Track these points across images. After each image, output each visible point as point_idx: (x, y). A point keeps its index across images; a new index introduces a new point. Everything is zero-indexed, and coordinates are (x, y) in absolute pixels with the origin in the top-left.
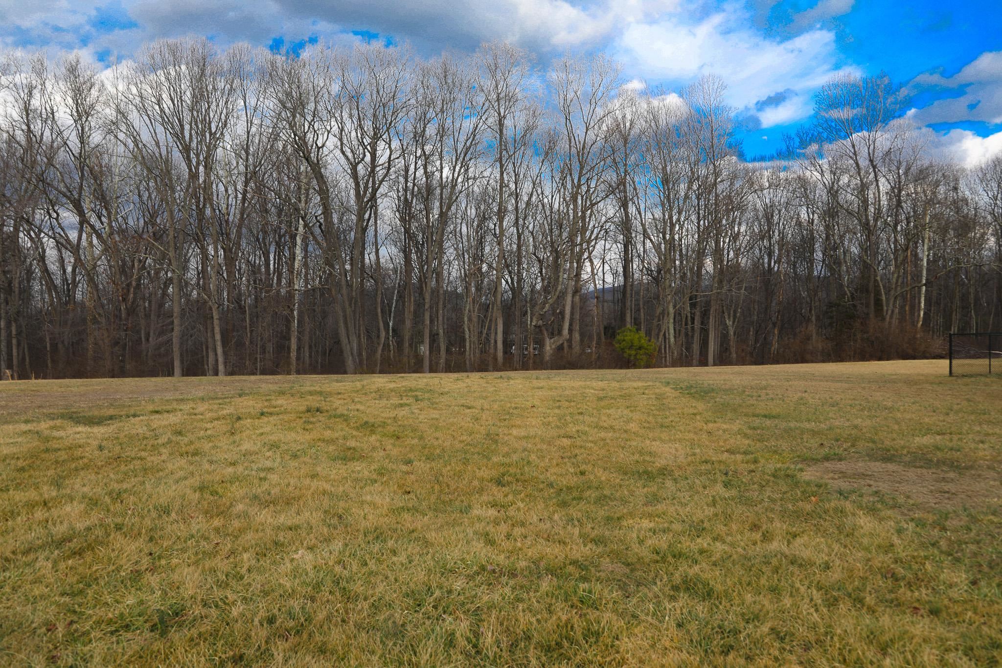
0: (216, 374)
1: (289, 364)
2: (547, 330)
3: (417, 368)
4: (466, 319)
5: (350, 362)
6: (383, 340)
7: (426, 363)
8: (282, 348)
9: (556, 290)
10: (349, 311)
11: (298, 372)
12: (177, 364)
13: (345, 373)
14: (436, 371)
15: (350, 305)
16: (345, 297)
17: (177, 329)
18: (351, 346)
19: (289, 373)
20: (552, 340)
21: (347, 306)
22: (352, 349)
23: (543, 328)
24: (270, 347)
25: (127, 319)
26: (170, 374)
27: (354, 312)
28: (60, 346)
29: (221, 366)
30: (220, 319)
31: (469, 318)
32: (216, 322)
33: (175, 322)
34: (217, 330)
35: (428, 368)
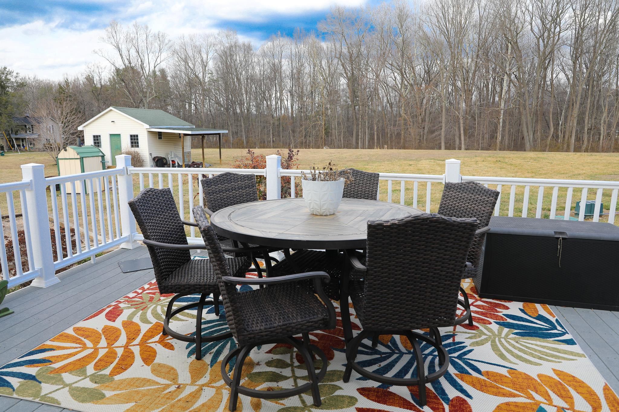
0: (460, 149)
1: (496, 145)
3: (567, 149)
5: (528, 145)
6: (552, 133)
8: (493, 137)
10: (529, 119)
11: (500, 150)
12: (443, 144)
13: (525, 150)
15: (530, 116)
16: (528, 112)
17: (443, 129)
18: (529, 137)
19: (495, 150)
21: (528, 116)
22: (529, 139)
24: (487, 136)
25: (421, 123)
26: (440, 148)
27: (532, 119)
28: (393, 135)
29: (463, 146)
30: (464, 123)
31: (605, 122)
32: (462, 125)
33: (443, 125)
34: (462, 129)
35: (573, 149)
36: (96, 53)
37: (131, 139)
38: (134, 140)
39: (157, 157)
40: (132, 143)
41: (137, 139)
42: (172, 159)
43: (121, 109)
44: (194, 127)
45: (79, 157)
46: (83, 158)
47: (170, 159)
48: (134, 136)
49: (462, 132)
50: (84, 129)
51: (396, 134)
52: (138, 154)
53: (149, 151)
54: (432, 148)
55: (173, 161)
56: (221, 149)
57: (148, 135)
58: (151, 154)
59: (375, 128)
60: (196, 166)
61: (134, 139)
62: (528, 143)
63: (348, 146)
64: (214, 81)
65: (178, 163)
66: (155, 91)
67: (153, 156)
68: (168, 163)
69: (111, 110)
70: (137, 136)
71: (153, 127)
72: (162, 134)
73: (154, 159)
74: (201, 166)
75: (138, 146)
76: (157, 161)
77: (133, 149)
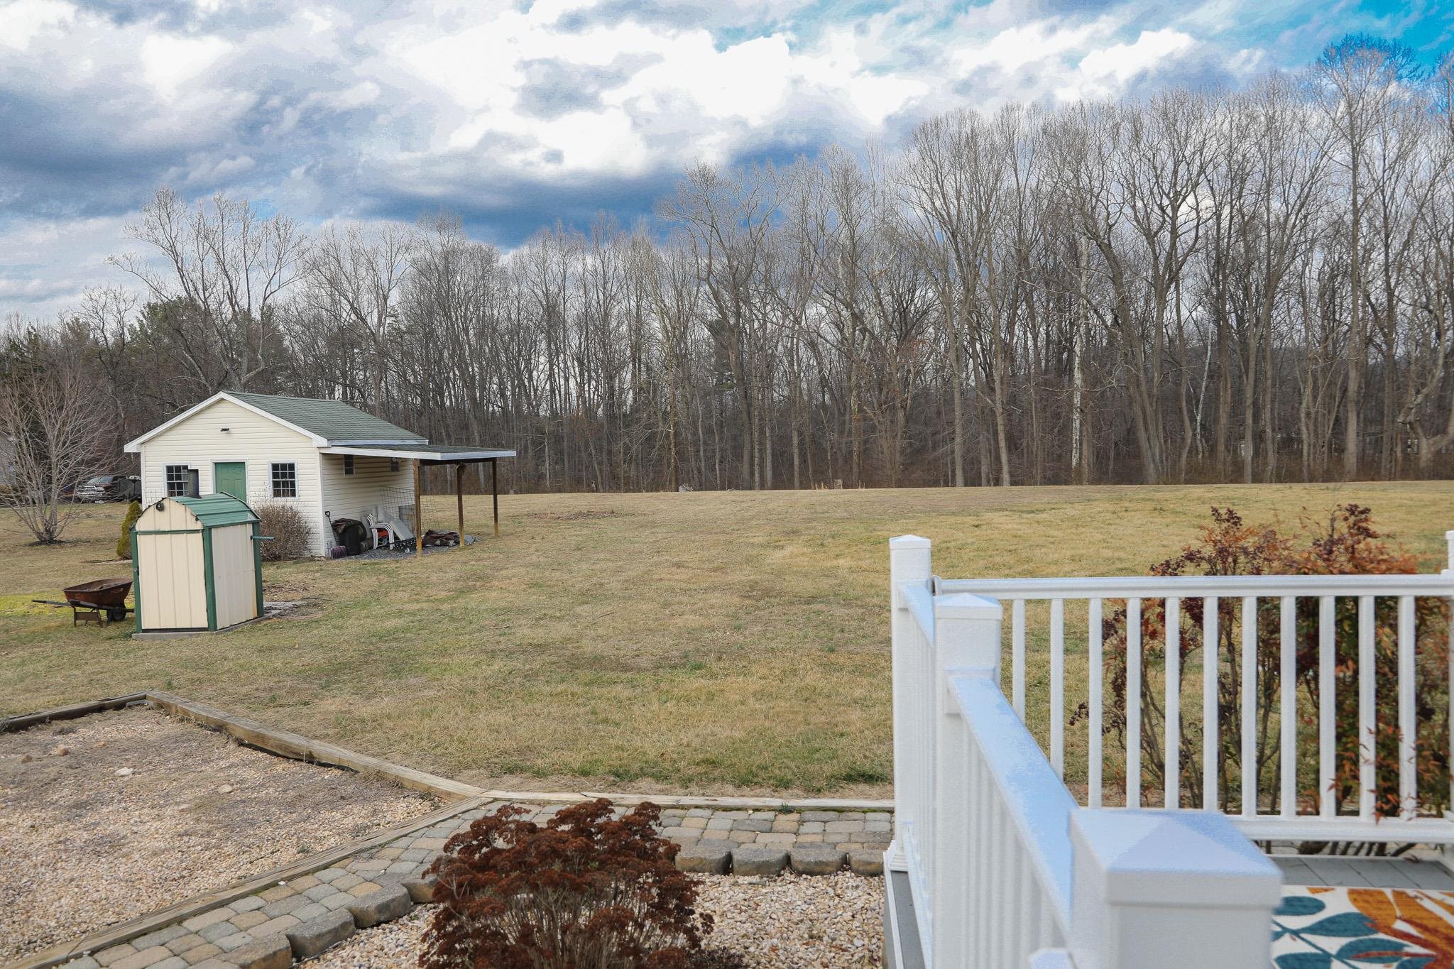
0: (997, 482)
2: (1423, 427)
3: (1236, 477)
4: (1303, 415)
5: (1151, 469)
6: (1189, 441)
7: (1248, 471)
9: (1433, 377)
10: (1149, 410)
12: (959, 472)
13: (1146, 483)
14: (1261, 481)
15: (1151, 404)
17: (958, 440)
18: (1151, 452)
20: (1431, 441)
21: (1147, 405)
22: (1153, 455)
23: (1417, 425)
26: (952, 483)
27: (1156, 411)
29: (1006, 476)
30: (1005, 425)
31: (1308, 414)
32: (1000, 428)
33: (958, 430)
34: (1002, 436)
35: (1250, 477)
36: (116, 262)
37: (275, 476)
38: (284, 478)
39: (343, 520)
40: (276, 484)
41: (292, 475)
42: (380, 526)
43: (250, 399)
44: (427, 442)
45: (199, 526)
46: (210, 528)
47: (372, 525)
48: (284, 466)
49: (1002, 444)
50: (142, 450)
51: (844, 452)
52: (296, 513)
53: (324, 506)
54: (936, 484)
55: (380, 530)
56: (498, 496)
57: (323, 464)
58: (327, 514)
59: (795, 441)
60: (438, 542)
61: (284, 476)
62: (1152, 465)
63: (731, 483)
64: (401, 334)
65: (396, 538)
66: (262, 356)
67: (334, 518)
68: (369, 536)
69: (222, 400)
70: (292, 466)
71: (336, 443)
72: (355, 461)
73: (335, 526)
74: (451, 542)
75: (293, 494)
76: (345, 530)
77: (281, 502)
